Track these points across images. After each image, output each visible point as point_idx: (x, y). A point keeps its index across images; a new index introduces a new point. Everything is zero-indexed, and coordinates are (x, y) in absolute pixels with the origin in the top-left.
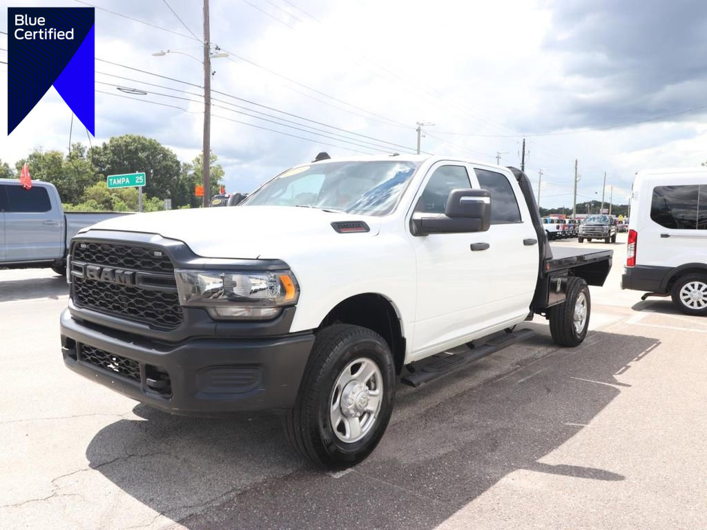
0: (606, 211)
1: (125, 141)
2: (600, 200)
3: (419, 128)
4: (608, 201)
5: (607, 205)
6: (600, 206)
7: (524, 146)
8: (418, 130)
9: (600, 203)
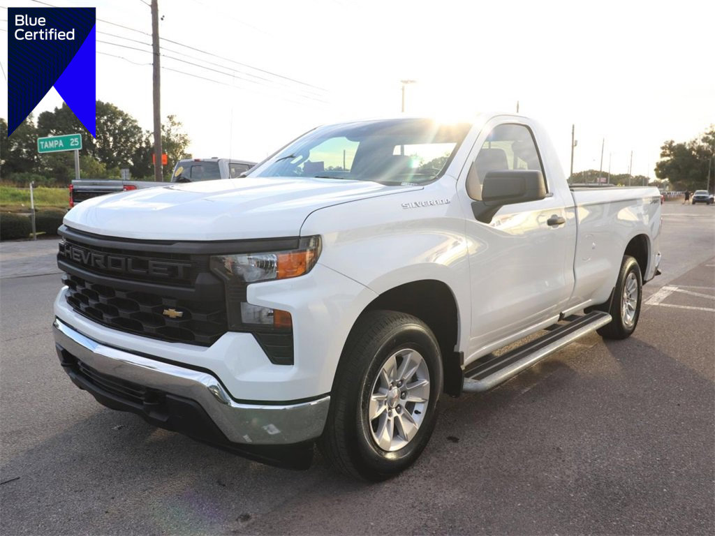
0: (603, 179)
5: (606, 175)
9: (598, 172)
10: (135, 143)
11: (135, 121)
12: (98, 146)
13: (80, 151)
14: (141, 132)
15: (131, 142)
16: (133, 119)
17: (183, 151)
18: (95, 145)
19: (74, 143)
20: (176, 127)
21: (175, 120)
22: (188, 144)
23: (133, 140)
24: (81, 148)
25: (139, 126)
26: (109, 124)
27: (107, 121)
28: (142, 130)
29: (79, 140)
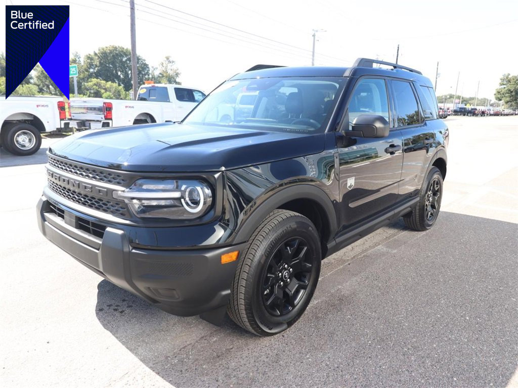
0: (457, 101)
1: (109, 50)
2: (454, 94)
3: (314, 34)
4: (459, 94)
5: (459, 97)
6: (453, 98)
7: (398, 50)
8: (314, 36)
9: (454, 95)
10: (145, 75)
11: (144, 60)
12: (122, 76)
13: (77, 77)
14: (148, 68)
15: (142, 74)
16: (143, 59)
17: (175, 80)
18: (120, 76)
19: (73, 71)
20: (171, 64)
21: (171, 59)
22: (179, 76)
23: (143, 73)
24: (77, 75)
25: (147, 63)
26: (128, 62)
27: (126, 60)
28: (149, 66)
29: (76, 69)
